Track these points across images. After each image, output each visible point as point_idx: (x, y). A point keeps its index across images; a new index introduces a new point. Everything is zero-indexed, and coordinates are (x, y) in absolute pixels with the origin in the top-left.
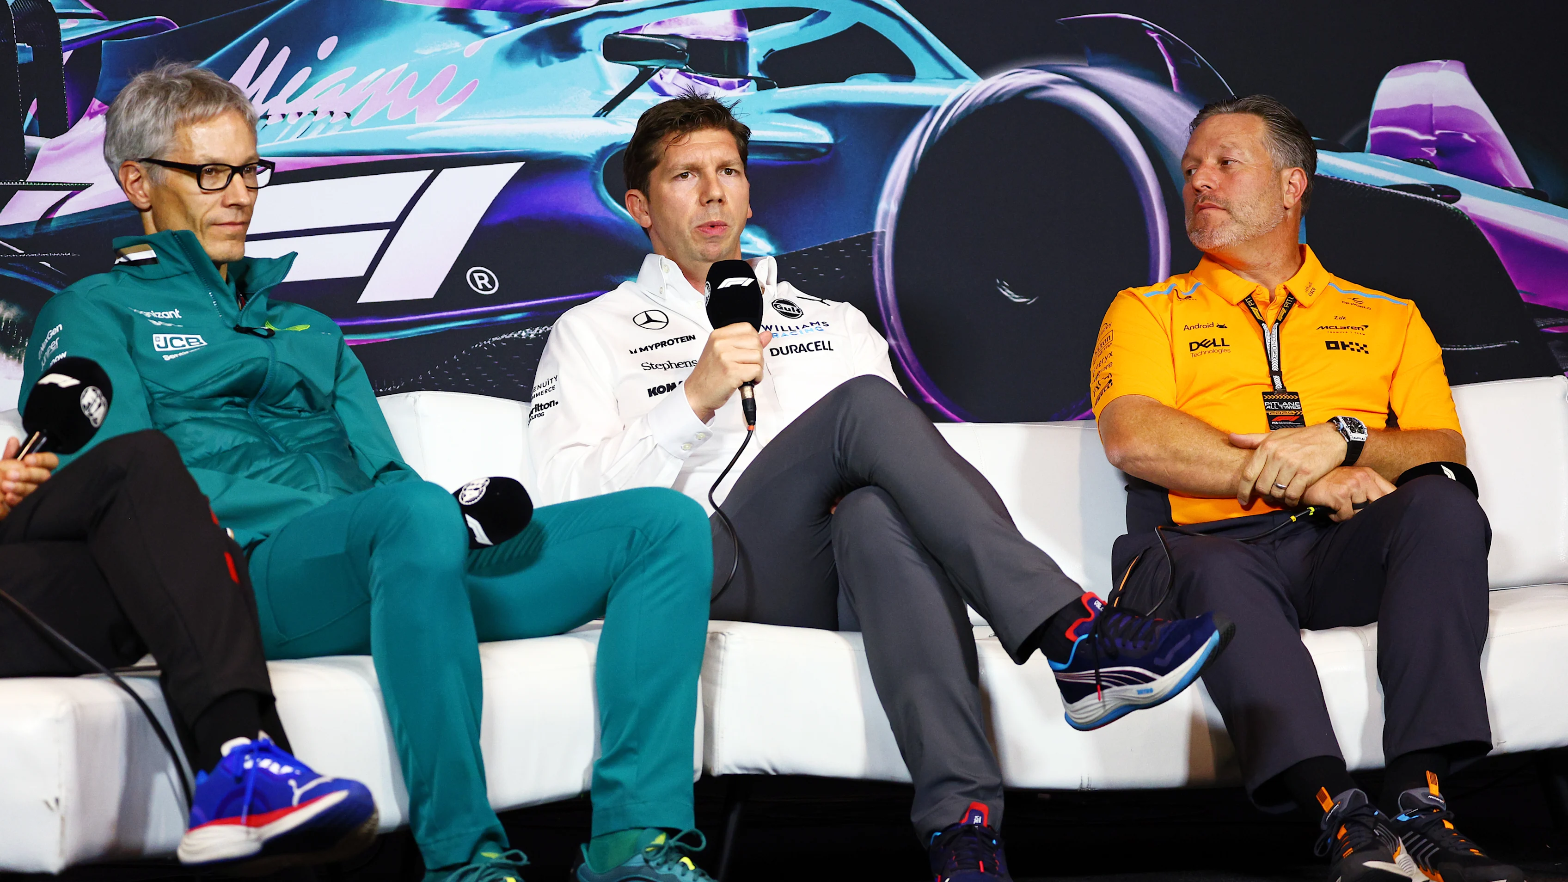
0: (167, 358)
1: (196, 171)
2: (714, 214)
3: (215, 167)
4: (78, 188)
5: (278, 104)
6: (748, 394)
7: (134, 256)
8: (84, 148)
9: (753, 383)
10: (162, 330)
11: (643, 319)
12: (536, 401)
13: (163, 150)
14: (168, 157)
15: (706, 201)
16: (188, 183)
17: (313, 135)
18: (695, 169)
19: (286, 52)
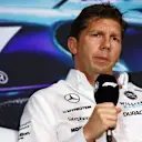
2: (104, 54)
6: (109, 134)
9: (112, 129)
11: (68, 97)
12: (21, 132)
15: (102, 48)
18: (101, 34)
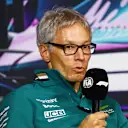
0: (49, 121)
1: (63, 47)
3: (71, 45)
4: (27, 53)
5: (105, 23)
7: (41, 78)
8: (31, 37)
10: (48, 109)
13: (53, 39)
14: (55, 42)
16: (61, 52)
17: (118, 35)
19: (108, 4)
